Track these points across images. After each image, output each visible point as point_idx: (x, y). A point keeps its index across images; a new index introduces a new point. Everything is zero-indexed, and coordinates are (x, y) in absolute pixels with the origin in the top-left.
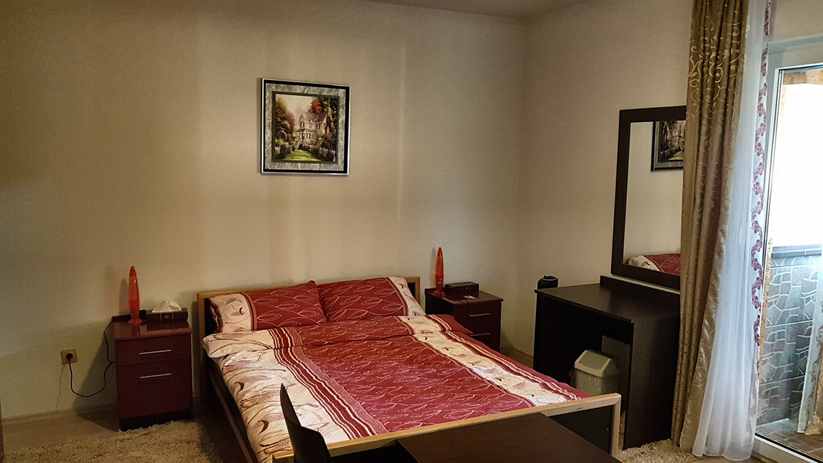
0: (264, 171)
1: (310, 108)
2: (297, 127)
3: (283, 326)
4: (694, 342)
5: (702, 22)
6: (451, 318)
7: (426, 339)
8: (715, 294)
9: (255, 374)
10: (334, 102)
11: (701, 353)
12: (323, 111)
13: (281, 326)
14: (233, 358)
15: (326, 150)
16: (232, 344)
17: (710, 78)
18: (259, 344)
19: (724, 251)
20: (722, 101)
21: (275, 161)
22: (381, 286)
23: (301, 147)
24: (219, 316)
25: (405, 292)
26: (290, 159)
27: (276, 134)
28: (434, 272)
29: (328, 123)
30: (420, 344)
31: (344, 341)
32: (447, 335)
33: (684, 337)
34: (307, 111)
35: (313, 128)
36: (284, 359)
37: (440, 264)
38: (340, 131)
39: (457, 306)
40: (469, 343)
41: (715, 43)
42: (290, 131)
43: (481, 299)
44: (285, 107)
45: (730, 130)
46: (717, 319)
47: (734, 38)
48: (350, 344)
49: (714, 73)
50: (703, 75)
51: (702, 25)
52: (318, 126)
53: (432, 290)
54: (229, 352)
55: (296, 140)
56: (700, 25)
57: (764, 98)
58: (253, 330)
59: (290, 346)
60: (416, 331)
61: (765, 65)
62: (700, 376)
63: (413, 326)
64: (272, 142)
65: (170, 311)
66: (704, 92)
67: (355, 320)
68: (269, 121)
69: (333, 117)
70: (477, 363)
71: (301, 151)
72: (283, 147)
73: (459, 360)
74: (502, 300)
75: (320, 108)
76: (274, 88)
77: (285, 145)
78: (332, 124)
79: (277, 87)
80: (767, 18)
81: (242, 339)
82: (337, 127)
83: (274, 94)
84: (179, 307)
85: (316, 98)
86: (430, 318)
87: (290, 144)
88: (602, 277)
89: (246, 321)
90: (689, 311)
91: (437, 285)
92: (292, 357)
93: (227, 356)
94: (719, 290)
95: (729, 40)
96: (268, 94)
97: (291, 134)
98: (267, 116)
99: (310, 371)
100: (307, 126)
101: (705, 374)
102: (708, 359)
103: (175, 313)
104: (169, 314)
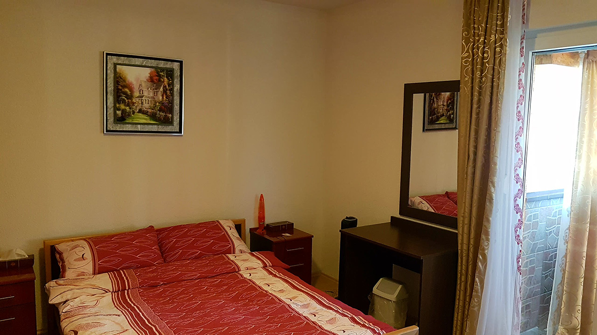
0: (106, 132)
1: (148, 78)
2: (136, 94)
3: (122, 269)
4: (470, 272)
5: (472, 12)
6: (271, 254)
7: (250, 275)
8: (487, 234)
9: (90, 320)
10: (170, 73)
11: (476, 282)
12: (159, 80)
13: (121, 269)
14: (72, 304)
15: (163, 114)
16: (72, 289)
17: (480, 58)
18: (98, 288)
19: (494, 199)
20: (490, 76)
21: (116, 123)
22: (212, 228)
23: (140, 111)
24: (63, 262)
25: (233, 233)
26: (130, 121)
27: (117, 99)
28: (257, 214)
29: (165, 91)
30: (244, 281)
31: (178, 280)
32: (267, 270)
33: (462, 268)
34: (145, 80)
35: (151, 95)
36: (120, 303)
37: (262, 208)
38: (175, 98)
39: (277, 243)
40: (286, 278)
41: (483, 29)
42: (130, 97)
43: (295, 236)
44: (125, 77)
45: (497, 101)
46: (488, 253)
47: (498, 26)
48: (183, 283)
49: (483, 54)
50: (473, 56)
51: (472, 15)
52: (156, 93)
53: (255, 229)
54: (69, 297)
55: (136, 105)
56: (470, 15)
57: (523, 75)
58: (94, 273)
59: (127, 289)
60: (242, 268)
61: (523, 47)
62: (476, 301)
63: (239, 264)
64: (114, 107)
65: (17, 258)
66: (475, 69)
67: (188, 260)
68: (111, 88)
69: (169, 86)
70: (294, 298)
71: (140, 114)
72: (123, 111)
73: (279, 295)
74: (313, 236)
75: (157, 78)
76: (115, 60)
77: (126, 109)
78: (168, 92)
79: (118, 59)
80: (524, 9)
81: (82, 284)
82: (172, 94)
83: (115, 65)
84: (25, 254)
85: (153, 70)
86: (253, 255)
87: (130, 108)
88: (391, 217)
89: (88, 266)
90: (465, 247)
91: (260, 225)
92: (128, 300)
93: (66, 301)
94: (490, 230)
95: (494, 27)
96: (109, 65)
97: (132, 100)
98: (108, 84)
99: (143, 315)
100: (146, 94)
101: (480, 298)
102: (482, 288)
103: (21, 261)
104: (16, 261)
